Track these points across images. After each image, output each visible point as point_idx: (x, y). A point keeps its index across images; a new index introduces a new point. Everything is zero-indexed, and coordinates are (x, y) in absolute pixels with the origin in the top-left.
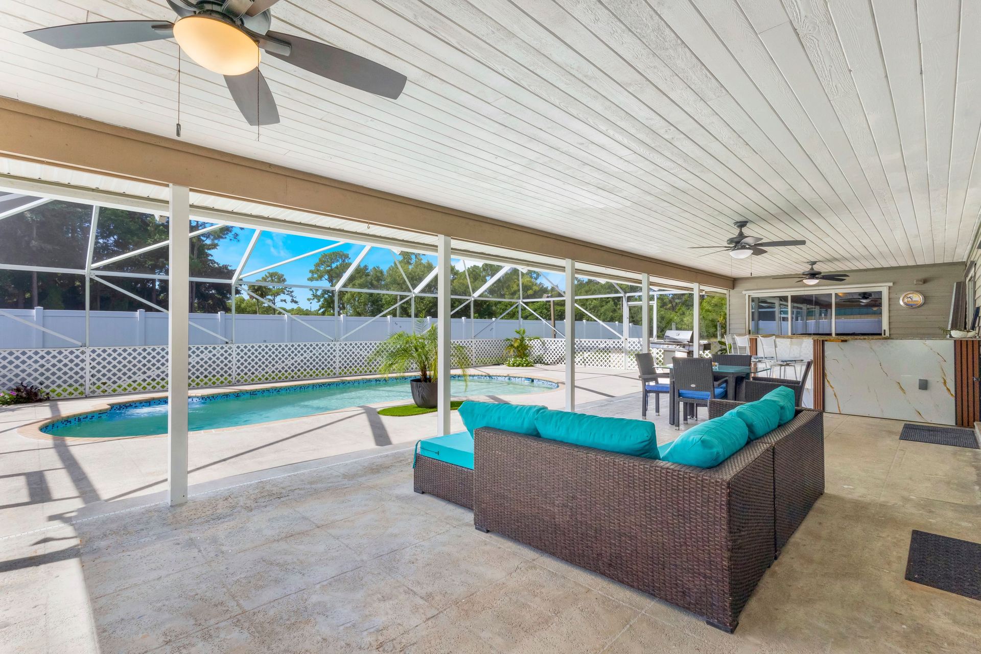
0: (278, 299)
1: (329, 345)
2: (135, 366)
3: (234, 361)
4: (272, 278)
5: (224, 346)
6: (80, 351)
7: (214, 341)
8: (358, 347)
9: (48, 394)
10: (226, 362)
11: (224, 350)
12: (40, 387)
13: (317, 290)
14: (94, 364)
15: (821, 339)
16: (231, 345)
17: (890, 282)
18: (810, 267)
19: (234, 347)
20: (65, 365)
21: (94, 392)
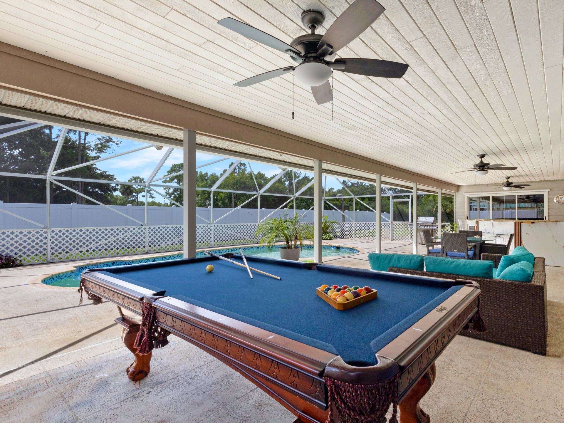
0: (140, 195)
1: (207, 226)
2: (81, 241)
3: (147, 238)
4: (135, 180)
5: (140, 227)
6: (43, 231)
7: (134, 224)
8: (226, 228)
9: (21, 261)
10: (142, 238)
11: (141, 230)
12: (15, 256)
13: (169, 189)
14: (53, 240)
15: (519, 222)
16: (145, 227)
17: (549, 189)
18: (506, 180)
19: (147, 228)
20: (33, 241)
21: (53, 259)
